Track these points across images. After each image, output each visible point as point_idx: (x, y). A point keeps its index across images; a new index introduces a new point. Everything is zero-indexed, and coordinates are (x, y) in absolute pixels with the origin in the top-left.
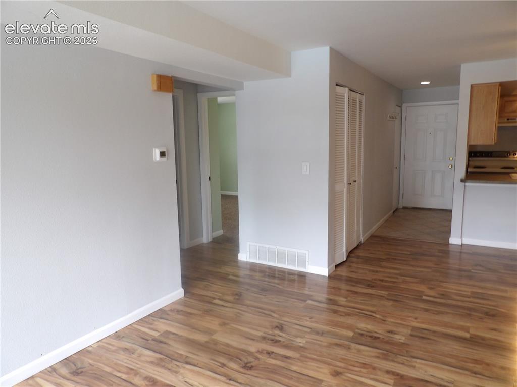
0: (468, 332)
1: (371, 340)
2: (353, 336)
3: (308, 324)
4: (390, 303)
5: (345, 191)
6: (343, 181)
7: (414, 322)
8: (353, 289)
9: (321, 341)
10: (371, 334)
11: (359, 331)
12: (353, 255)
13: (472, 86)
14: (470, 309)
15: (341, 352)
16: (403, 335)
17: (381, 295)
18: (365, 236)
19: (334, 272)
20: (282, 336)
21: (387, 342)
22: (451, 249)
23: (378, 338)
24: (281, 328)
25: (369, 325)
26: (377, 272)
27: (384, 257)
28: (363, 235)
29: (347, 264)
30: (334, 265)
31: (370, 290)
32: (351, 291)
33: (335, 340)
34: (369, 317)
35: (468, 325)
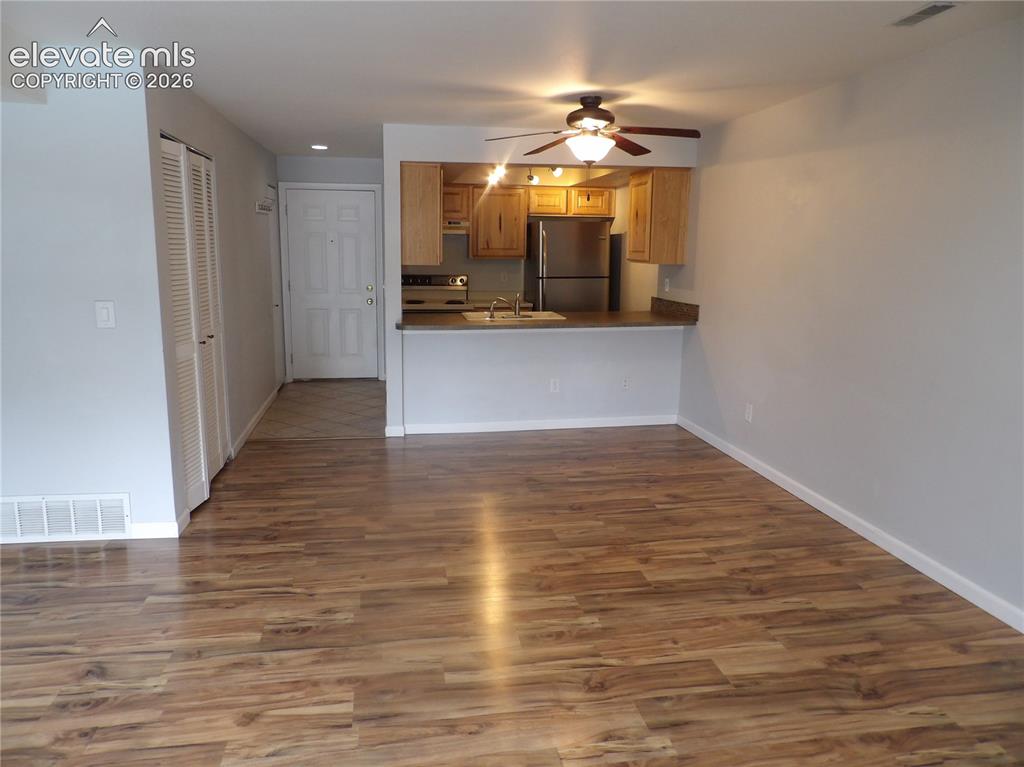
0: (445, 576)
1: (295, 635)
2: (262, 639)
3: (163, 644)
4: (315, 561)
5: (195, 359)
6: (191, 338)
7: (360, 583)
8: (240, 551)
9: (201, 669)
10: (294, 626)
11: (271, 627)
12: (221, 486)
13: (402, 164)
14: (440, 540)
15: (247, 676)
16: (349, 611)
17: (295, 549)
18: (236, 443)
19: (188, 525)
20: (108, 687)
21: (326, 632)
22: (389, 446)
23: (309, 628)
24: (100, 671)
25: (285, 610)
26: (275, 509)
27: (282, 479)
28: (233, 443)
29: (211, 505)
30: (187, 512)
31: (272, 546)
32: (235, 556)
33: (231, 657)
34: (282, 596)
35: (442, 565)
